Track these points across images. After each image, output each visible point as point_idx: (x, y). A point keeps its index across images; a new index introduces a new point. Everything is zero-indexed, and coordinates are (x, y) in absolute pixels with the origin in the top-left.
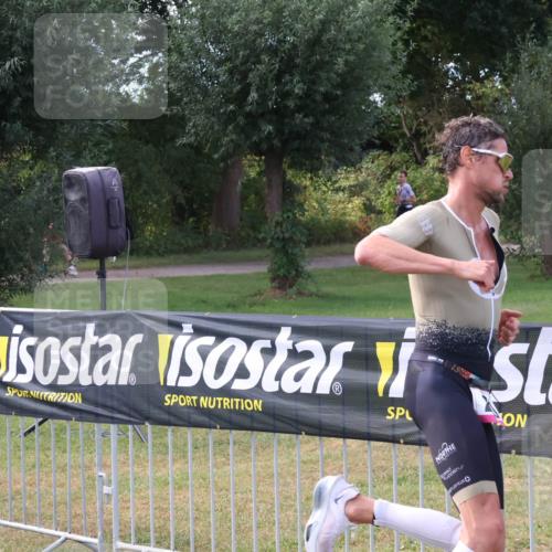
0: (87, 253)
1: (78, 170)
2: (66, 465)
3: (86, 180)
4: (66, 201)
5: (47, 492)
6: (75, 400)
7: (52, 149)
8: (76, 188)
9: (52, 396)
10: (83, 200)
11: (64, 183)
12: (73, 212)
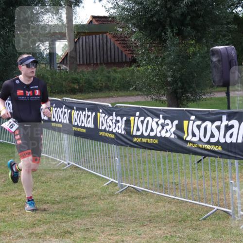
0: (221, 84)
1: (217, 47)
2: (215, 177)
3: (220, 52)
4: (212, 61)
5: (207, 189)
6: (219, 149)
7: (204, 39)
8: (216, 55)
9: (208, 147)
10: (219, 61)
11: (211, 53)
12: (214, 66)
